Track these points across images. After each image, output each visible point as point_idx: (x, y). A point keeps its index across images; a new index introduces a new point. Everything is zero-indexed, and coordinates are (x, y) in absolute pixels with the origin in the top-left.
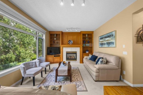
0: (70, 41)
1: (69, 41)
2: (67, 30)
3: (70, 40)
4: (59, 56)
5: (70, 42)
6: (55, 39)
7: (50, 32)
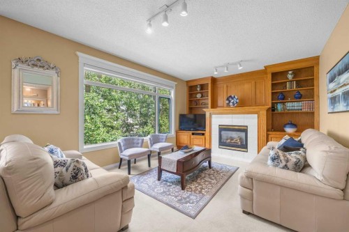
0: (230, 99)
1: (228, 99)
2: (216, 73)
3: (231, 97)
4: (203, 134)
5: (232, 101)
6: (199, 96)
7: (187, 82)
